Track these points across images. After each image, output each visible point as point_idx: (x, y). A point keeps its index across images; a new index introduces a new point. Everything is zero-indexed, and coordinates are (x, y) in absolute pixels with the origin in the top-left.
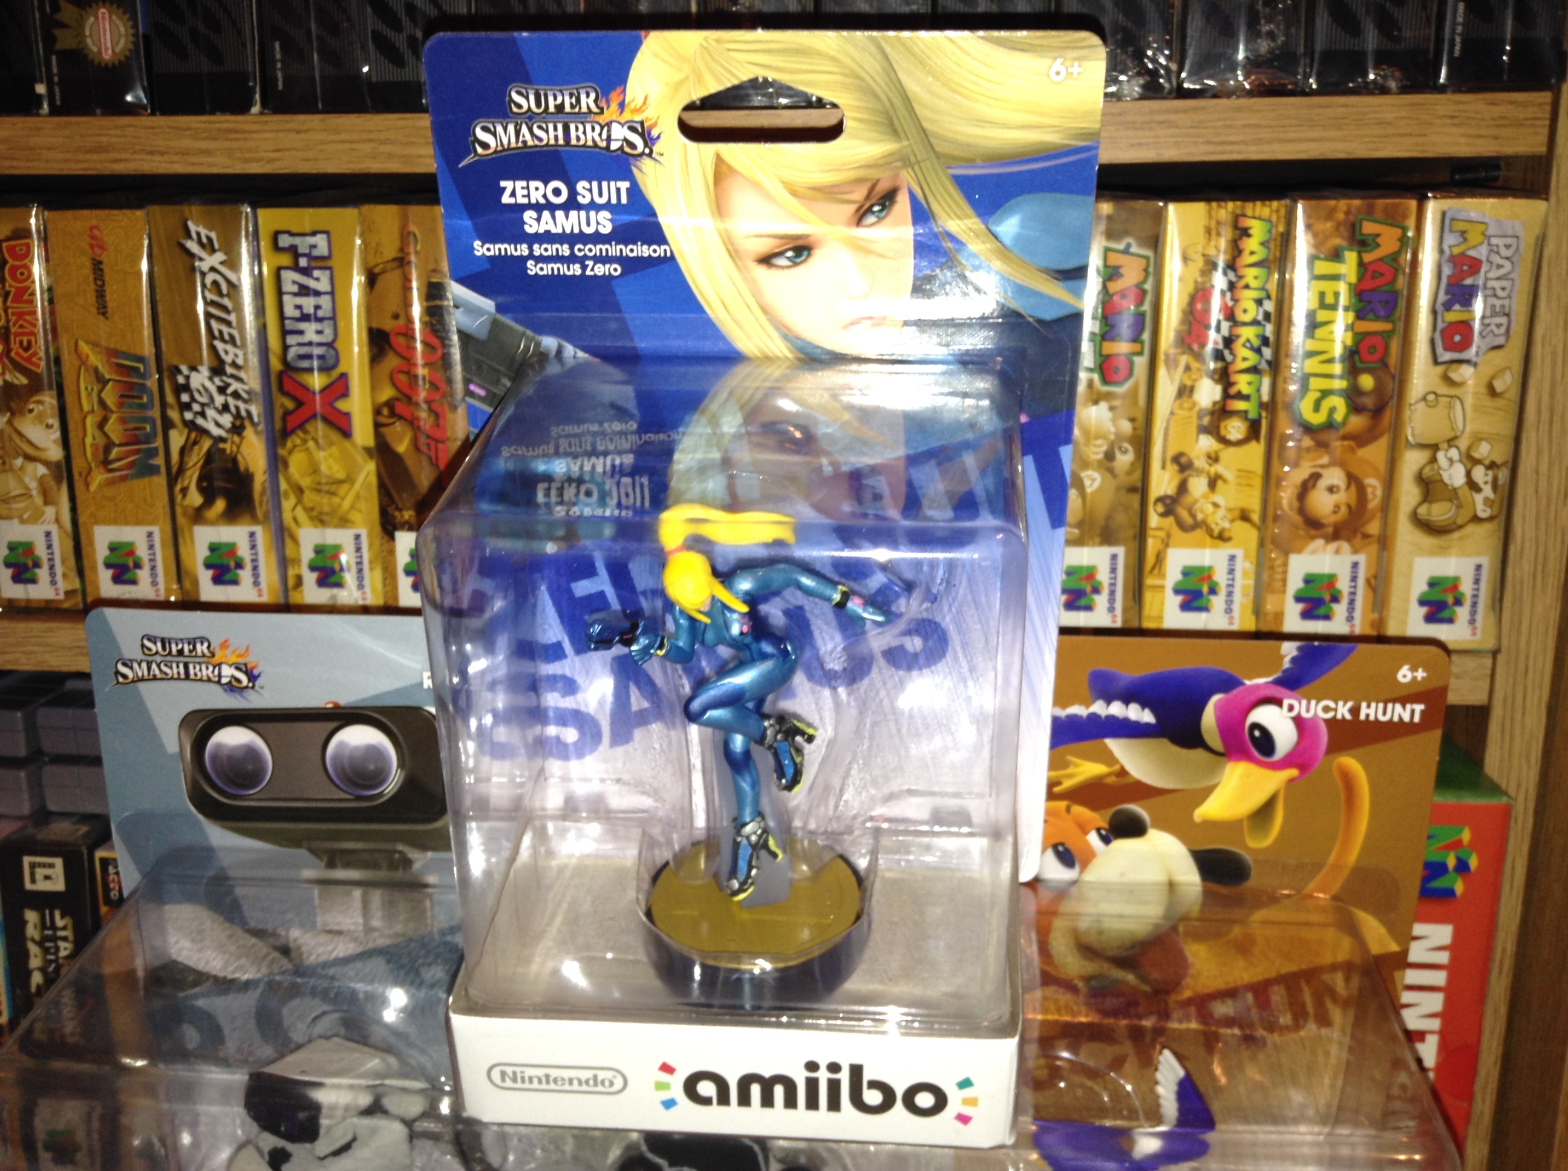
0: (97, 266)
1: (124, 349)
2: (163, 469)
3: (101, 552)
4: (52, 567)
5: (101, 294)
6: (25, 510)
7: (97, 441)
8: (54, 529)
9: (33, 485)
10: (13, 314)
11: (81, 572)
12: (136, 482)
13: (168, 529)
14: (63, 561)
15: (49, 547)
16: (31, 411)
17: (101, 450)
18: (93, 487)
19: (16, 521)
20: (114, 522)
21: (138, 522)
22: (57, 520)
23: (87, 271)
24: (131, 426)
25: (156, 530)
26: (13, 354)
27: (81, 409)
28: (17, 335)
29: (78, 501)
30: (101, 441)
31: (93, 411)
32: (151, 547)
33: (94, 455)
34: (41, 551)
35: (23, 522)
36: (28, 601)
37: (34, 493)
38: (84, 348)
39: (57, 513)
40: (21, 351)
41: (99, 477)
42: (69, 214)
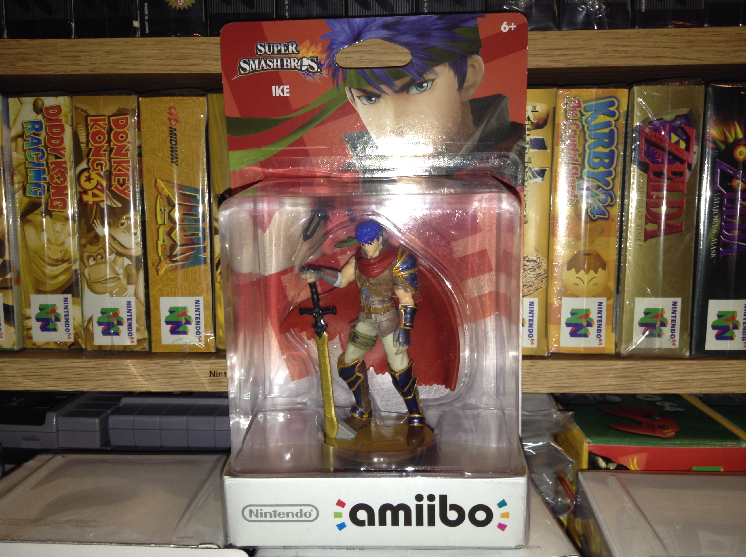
0: (172, 132)
1: (188, 184)
2: (209, 261)
3: (164, 314)
4: (130, 324)
5: (173, 150)
6: (115, 288)
7: (166, 243)
8: (133, 300)
9: (121, 271)
10: (115, 162)
11: (149, 327)
12: (190, 269)
13: (210, 298)
14: (137, 321)
15: (129, 311)
16: (122, 224)
17: (168, 248)
18: (161, 272)
19: (108, 295)
20: (174, 294)
21: (190, 295)
22: (136, 295)
23: (166, 135)
24: (189, 233)
25: (201, 299)
26: (113, 188)
27: (157, 223)
28: (116, 175)
29: (150, 281)
30: (168, 243)
31: (164, 224)
32: (197, 310)
33: (163, 251)
34: (123, 314)
35: (112, 295)
36: (112, 346)
37: (121, 277)
38: (161, 184)
39: (135, 289)
40: (118, 186)
41: (165, 266)
42: (156, 99)
